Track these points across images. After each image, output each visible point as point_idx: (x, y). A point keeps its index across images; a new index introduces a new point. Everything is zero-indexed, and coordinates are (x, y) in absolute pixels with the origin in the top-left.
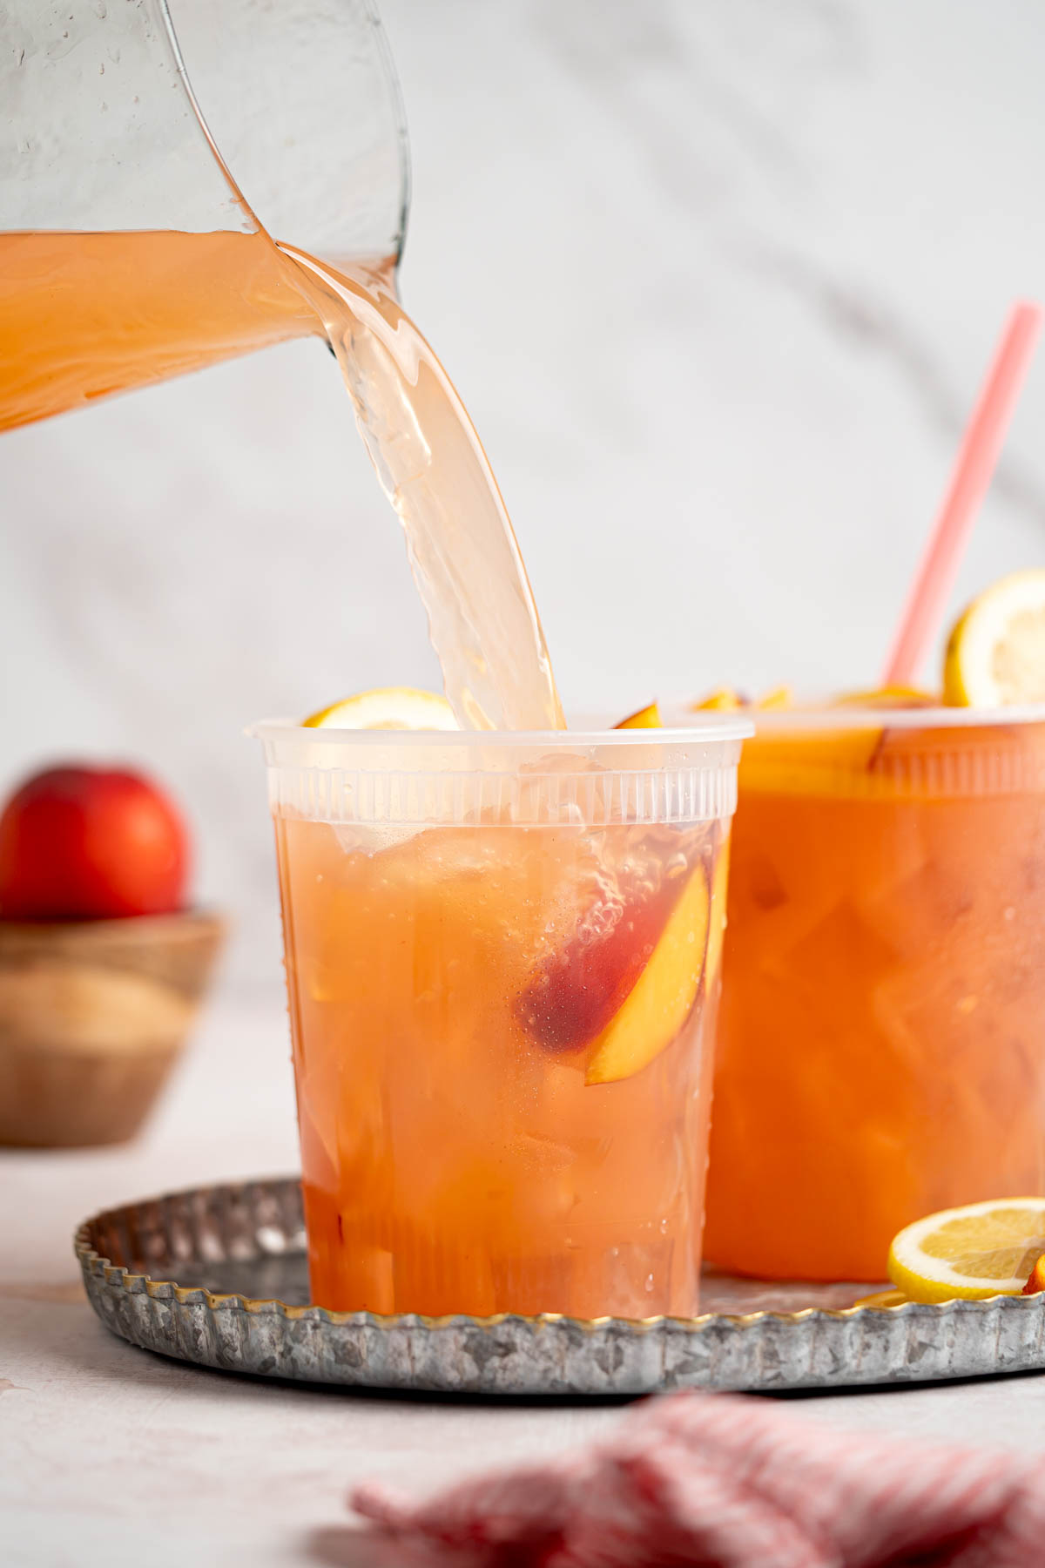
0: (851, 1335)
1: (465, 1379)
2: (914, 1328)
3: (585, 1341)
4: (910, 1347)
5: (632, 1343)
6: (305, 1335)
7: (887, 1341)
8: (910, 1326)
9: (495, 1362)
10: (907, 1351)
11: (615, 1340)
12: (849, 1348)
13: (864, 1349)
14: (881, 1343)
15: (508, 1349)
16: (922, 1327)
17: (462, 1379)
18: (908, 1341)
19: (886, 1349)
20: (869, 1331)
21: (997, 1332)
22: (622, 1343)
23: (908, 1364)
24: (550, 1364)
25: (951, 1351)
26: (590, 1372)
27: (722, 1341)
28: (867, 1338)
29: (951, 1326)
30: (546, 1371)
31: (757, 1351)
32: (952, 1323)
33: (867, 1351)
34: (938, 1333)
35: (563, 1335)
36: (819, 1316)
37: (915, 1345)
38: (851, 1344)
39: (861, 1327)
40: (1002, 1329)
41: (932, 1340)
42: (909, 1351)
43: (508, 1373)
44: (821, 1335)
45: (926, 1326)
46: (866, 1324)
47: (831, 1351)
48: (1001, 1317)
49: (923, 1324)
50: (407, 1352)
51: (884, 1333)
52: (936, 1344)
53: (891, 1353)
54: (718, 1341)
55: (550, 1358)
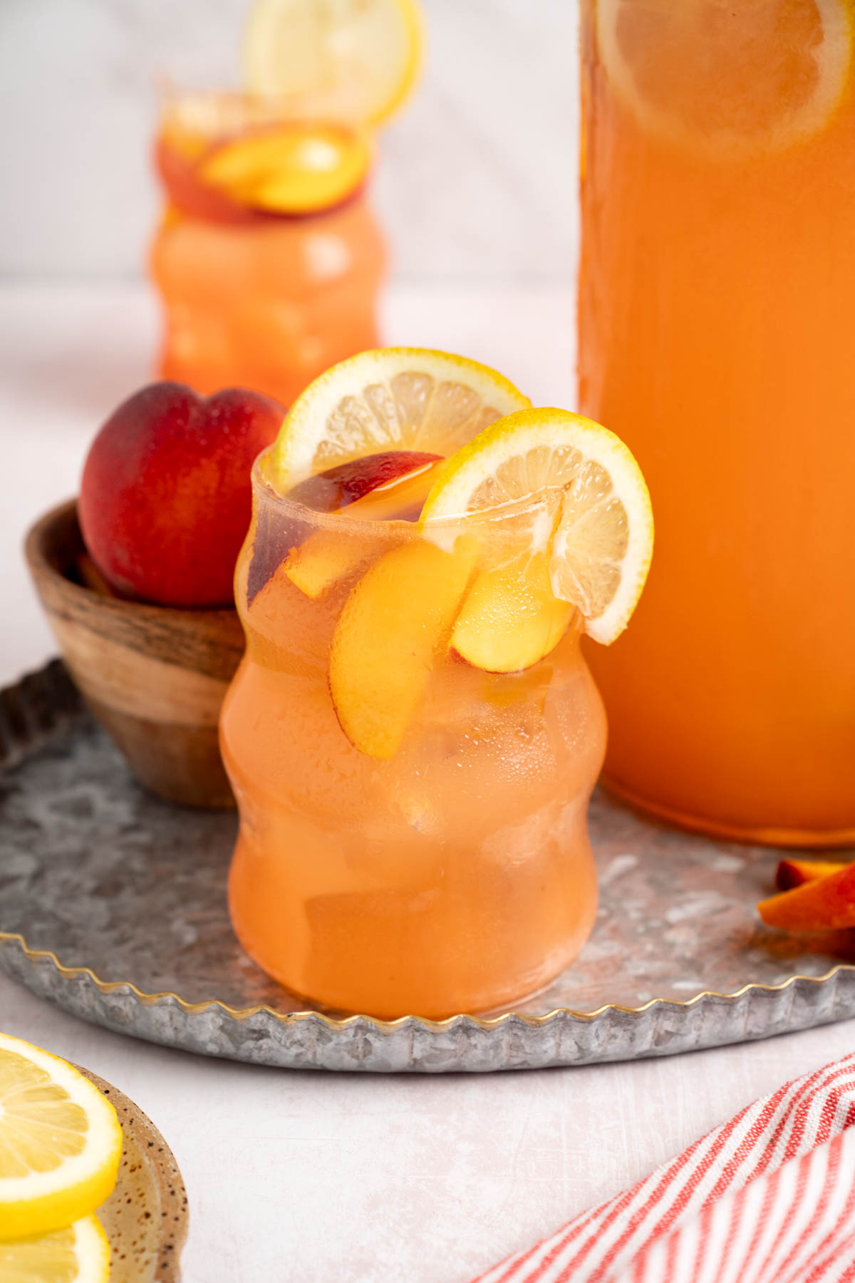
0: (597, 1030)
1: (224, 1051)
2: (660, 1020)
3: (334, 1037)
4: (656, 1035)
5: (380, 1040)
6: (79, 990)
7: (633, 1034)
8: (657, 1018)
9: (251, 1044)
10: (653, 1038)
11: (364, 1034)
12: (595, 1040)
13: (610, 1039)
14: (628, 1035)
15: (261, 1034)
16: (669, 1019)
17: (220, 1051)
18: (655, 1030)
19: (632, 1039)
20: (616, 1026)
21: (746, 1015)
22: (370, 1037)
23: (654, 1047)
24: (302, 1050)
25: (698, 1033)
26: (342, 1058)
27: (469, 1037)
28: (613, 1030)
29: (699, 1015)
30: (298, 1055)
31: (504, 1044)
32: (700, 1012)
33: (613, 1040)
34: (685, 1024)
35: (314, 1028)
36: (565, 1016)
37: (662, 1032)
38: (597, 1037)
39: (608, 1022)
40: (750, 1012)
41: (679, 1030)
42: (656, 1037)
43: (262, 1052)
44: (567, 1031)
45: (672, 1019)
46: (613, 1019)
47: (576, 1043)
48: (750, 1003)
49: (670, 1017)
50: (169, 1024)
51: (630, 1027)
52: (682, 1032)
53: (637, 1041)
54: (465, 1037)
55: (302, 1045)
